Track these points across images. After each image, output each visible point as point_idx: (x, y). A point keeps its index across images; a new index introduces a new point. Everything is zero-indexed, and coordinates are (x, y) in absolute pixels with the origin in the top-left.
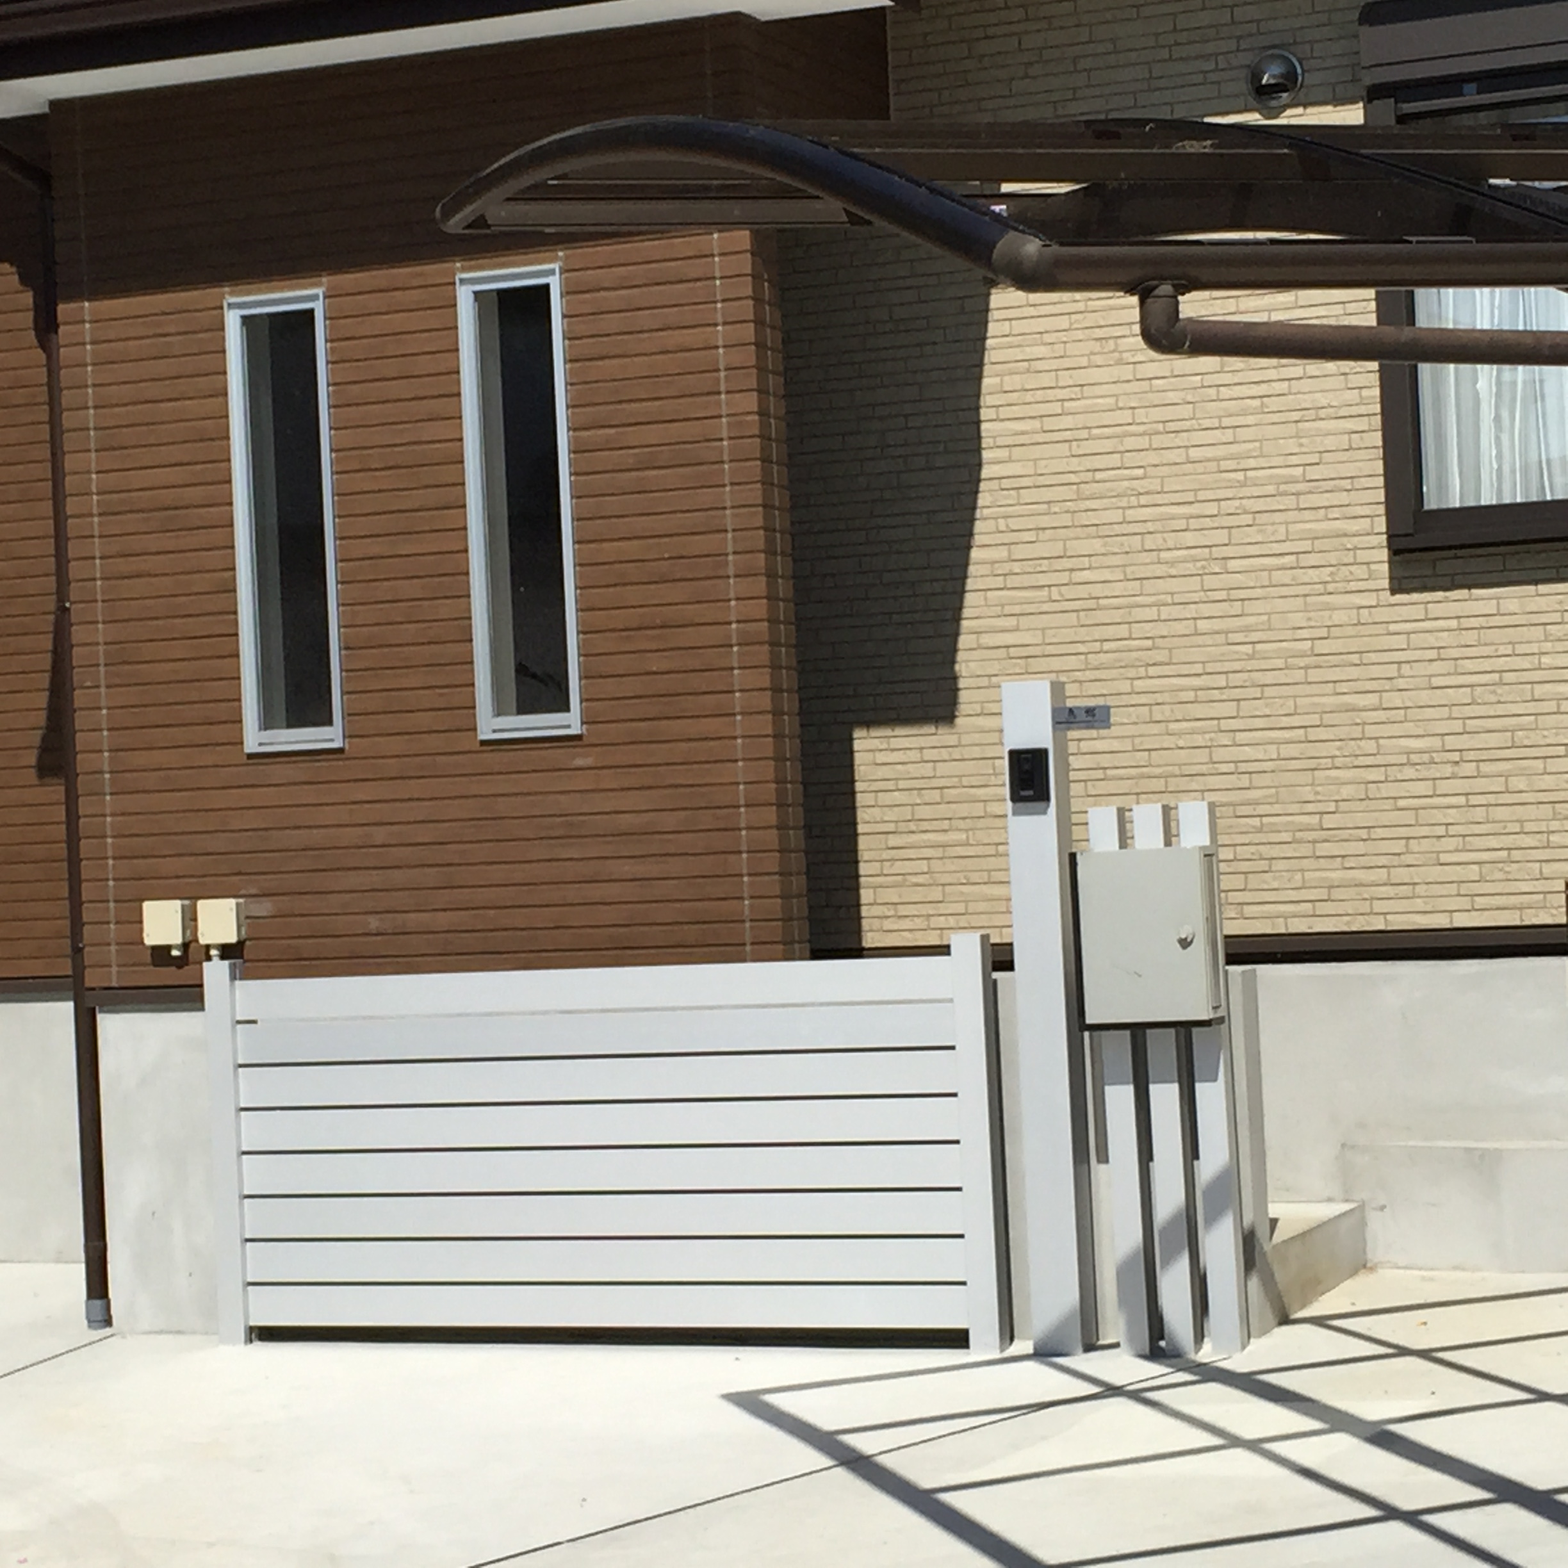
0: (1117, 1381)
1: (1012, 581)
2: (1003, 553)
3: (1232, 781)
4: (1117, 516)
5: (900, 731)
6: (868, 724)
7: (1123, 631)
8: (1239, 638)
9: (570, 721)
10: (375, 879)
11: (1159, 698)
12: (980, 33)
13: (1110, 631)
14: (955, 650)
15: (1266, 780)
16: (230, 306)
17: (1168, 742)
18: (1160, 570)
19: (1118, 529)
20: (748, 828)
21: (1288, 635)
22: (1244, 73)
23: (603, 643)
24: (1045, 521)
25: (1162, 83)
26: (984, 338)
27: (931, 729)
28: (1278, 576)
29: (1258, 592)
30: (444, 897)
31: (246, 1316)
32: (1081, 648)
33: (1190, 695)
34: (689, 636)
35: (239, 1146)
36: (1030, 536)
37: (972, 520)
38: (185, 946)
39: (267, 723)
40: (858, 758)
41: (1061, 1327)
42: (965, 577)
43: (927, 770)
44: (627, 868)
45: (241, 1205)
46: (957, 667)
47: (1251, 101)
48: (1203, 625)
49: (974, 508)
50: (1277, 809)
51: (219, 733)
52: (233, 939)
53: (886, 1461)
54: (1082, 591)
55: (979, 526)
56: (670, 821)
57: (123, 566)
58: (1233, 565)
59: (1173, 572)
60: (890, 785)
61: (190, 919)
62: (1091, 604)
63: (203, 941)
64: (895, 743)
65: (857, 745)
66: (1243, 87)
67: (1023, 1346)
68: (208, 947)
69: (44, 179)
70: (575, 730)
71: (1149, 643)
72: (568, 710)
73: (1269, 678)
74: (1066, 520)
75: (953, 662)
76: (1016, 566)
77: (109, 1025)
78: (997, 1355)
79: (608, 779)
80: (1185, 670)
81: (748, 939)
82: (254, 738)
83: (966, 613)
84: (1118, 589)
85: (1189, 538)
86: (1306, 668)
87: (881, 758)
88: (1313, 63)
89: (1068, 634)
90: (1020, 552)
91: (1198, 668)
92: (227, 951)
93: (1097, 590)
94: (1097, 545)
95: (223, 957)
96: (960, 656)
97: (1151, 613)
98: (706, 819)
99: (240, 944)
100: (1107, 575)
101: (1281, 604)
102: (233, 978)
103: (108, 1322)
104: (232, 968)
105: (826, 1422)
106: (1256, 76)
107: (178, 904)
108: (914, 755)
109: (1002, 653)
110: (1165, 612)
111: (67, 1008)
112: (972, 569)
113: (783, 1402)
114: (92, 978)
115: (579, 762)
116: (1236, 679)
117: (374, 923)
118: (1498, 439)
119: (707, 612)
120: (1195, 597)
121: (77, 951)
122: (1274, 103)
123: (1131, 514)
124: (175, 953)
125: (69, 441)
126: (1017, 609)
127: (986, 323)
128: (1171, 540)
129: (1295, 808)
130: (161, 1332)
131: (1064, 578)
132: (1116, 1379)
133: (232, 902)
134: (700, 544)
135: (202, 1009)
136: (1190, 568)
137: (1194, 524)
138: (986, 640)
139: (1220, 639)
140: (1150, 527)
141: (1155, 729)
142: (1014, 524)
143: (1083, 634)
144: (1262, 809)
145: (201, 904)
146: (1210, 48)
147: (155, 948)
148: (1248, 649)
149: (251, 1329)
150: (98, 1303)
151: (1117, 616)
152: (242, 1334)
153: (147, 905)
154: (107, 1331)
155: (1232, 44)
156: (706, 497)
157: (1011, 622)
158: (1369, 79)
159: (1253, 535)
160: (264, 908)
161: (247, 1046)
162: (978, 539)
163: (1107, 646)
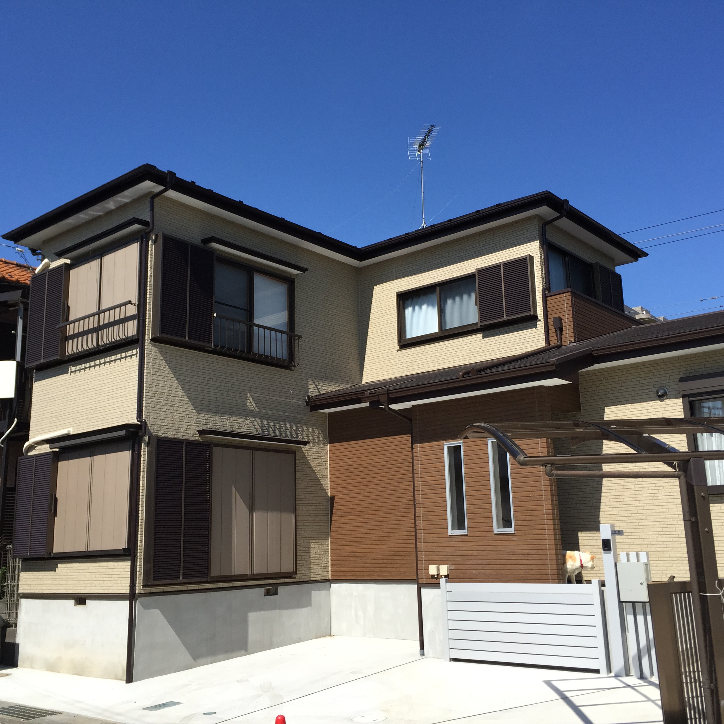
0: (630, 684)
1: (611, 500)
2: (608, 494)
3: (662, 546)
4: (633, 486)
5: (588, 533)
6: (582, 531)
7: (636, 512)
8: (662, 514)
9: (512, 530)
10: (475, 562)
11: (645, 527)
12: (598, 385)
13: (633, 512)
14: (599, 515)
15: (670, 546)
16: (445, 445)
17: (647, 537)
18: (644, 498)
19: (633, 489)
20: (549, 554)
21: (673, 513)
22: (655, 392)
23: (518, 514)
24: (617, 487)
25: (638, 395)
26: (602, 448)
27: (595, 532)
28: (670, 500)
29: (665, 504)
30: (488, 567)
31: (450, 655)
32: (627, 515)
33: (652, 526)
34: (536, 513)
35: (448, 618)
36: (614, 491)
37: (602, 487)
38: (438, 575)
39: (453, 529)
40: (580, 538)
41: (621, 670)
42: (600, 499)
43: (594, 541)
44: (524, 562)
45: (448, 631)
46: (600, 519)
47: (657, 398)
48: (653, 511)
49: (602, 485)
50: (673, 552)
51: (443, 531)
52: (446, 574)
53: (571, 699)
54: (626, 503)
55: (603, 488)
56: (533, 552)
57: (426, 496)
58: (659, 497)
59: (646, 499)
60: (587, 544)
61: (438, 569)
62: (628, 506)
63: (441, 574)
64: (588, 535)
65: (579, 535)
66: (655, 395)
67: (612, 674)
68: (442, 575)
69: (411, 420)
70: (513, 532)
71: (642, 514)
72: (512, 527)
73: (669, 523)
74: (622, 487)
75: (599, 518)
76: (612, 497)
77: (423, 591)
78: (606, 676)
79: (520, 543)
80: (650, 521)
81: (550, 579)
82: (450, 532)
83: (601, 507)
84: (634, 502)
85: (649, 492)
86: (677, 521)
87: (584, 538)
88: (671, 390)
89: (624, 512)
90: (612, 494)
91: (653, 520)
92: (446, 576)
93: (629, 503)
94: (629, 493)
95: (445, 578)
96: (601, 516)
97: (642, 508)
98: (540, 552)
99: (448, 575)
100: (631, 499)
101: (671, 507)
102: (446, 582)
103: (424, 655)
104: (446, 580)
105: (562, 689)
106: (658, 393)
107: (436, 566)
108: (591, 538)
109: (609, 516)
110: (645, 508)
111: (415, 586)
112: (602, 498)
113: (555, 683)
114: (420, 581)
115: (514, 539)
116: (662, 523)
117: (474, 571)
118: (719, 470)
119: (539, 508)
120: (652, 505)
121: (417, 575)
122: (663, 398)
123: (636, 486)
124: (436, 576)
125: (415, 471)
126: (612, 506)
127: (602, 445)
128: (645, 492)
129: (677, 553)
130: (434, 658)
131: (622, 500)
132: (629, 683)
133: (446, 566)
134: (538, 493)
135: (440, 588)
136: (650, 498)
137: (650, 488)
138: (606, 513)
139: (658, 514)
140: (641, 489)
141: (645, 534)
142: (611, 488)
143: (627, 512)
144: (669, 553)
145: (440, 566)
146: (648, 387)
147: (432, 575)
148: (664, 516)
149: (451, 658)
150: (422, 651)
151: (634, 508)
152: (449, 659)
153: (430, 566)
154: (423, 657)
155: (652, 386)
156: (538, 483)
157: (611, 509)
158: (682, 393)
159: (663, 491)
160: (453, 567)
161: (449, 597)
162: (603, 491)
163: (632, 515)
